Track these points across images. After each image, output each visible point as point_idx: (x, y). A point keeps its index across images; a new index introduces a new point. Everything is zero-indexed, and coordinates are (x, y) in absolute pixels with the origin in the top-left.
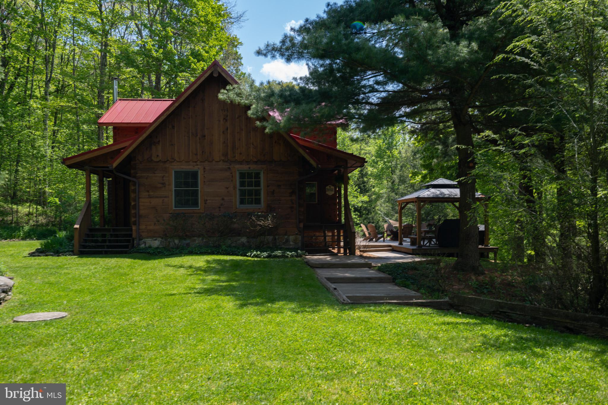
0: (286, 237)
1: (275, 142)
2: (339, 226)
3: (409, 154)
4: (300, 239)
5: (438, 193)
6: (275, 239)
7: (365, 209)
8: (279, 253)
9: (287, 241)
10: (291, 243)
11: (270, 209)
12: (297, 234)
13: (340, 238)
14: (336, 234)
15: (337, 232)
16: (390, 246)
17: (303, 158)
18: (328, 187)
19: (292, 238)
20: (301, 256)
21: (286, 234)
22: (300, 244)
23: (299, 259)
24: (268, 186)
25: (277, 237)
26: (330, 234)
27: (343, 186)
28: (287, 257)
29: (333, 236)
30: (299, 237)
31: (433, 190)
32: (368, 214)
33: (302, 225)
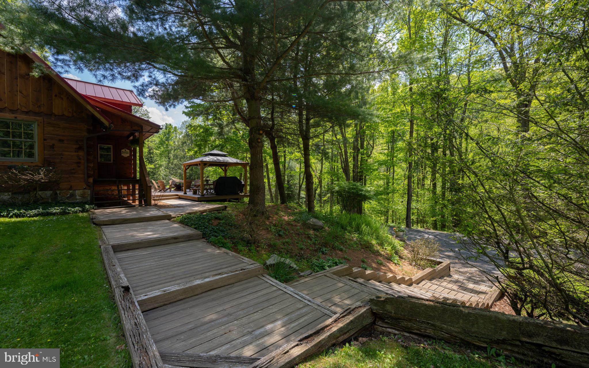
0: (70, 192)
1: (56, 96)
2: (134, 181)
3: (180, 143)
4: (89, 193)
5: (215, 159)
6: (56, 194)
7: (152, 172)
8: (56, 210)
9: (72, 195)
10: (78, 197)
11: (47, 163)
12: (85, 189)
13: (135, 192)
14: (131, 188)
15: (132, 186)
16: (177, 195)
17: (93, 116)
18: (123, 150)
19: (78, 192)
20: (87, 211)
21: (71, 188)
22: (89, 198)
23: (85, 214)
24: (44, 140)
25: (58, 192)
26: (126, 188)
27: (138, 148)
28: (69, 213)
29: (128, 189)
30: (89, 192)
31: (211, 157)
32: (153, 175)
33: (91, 180)
